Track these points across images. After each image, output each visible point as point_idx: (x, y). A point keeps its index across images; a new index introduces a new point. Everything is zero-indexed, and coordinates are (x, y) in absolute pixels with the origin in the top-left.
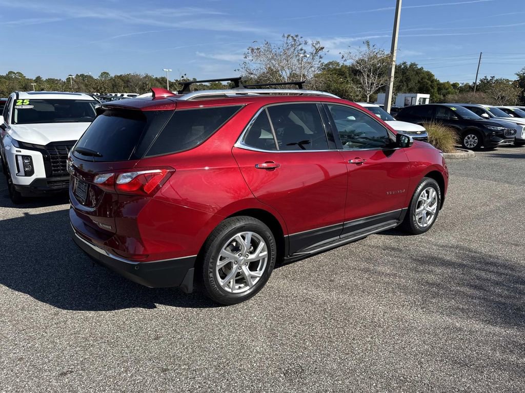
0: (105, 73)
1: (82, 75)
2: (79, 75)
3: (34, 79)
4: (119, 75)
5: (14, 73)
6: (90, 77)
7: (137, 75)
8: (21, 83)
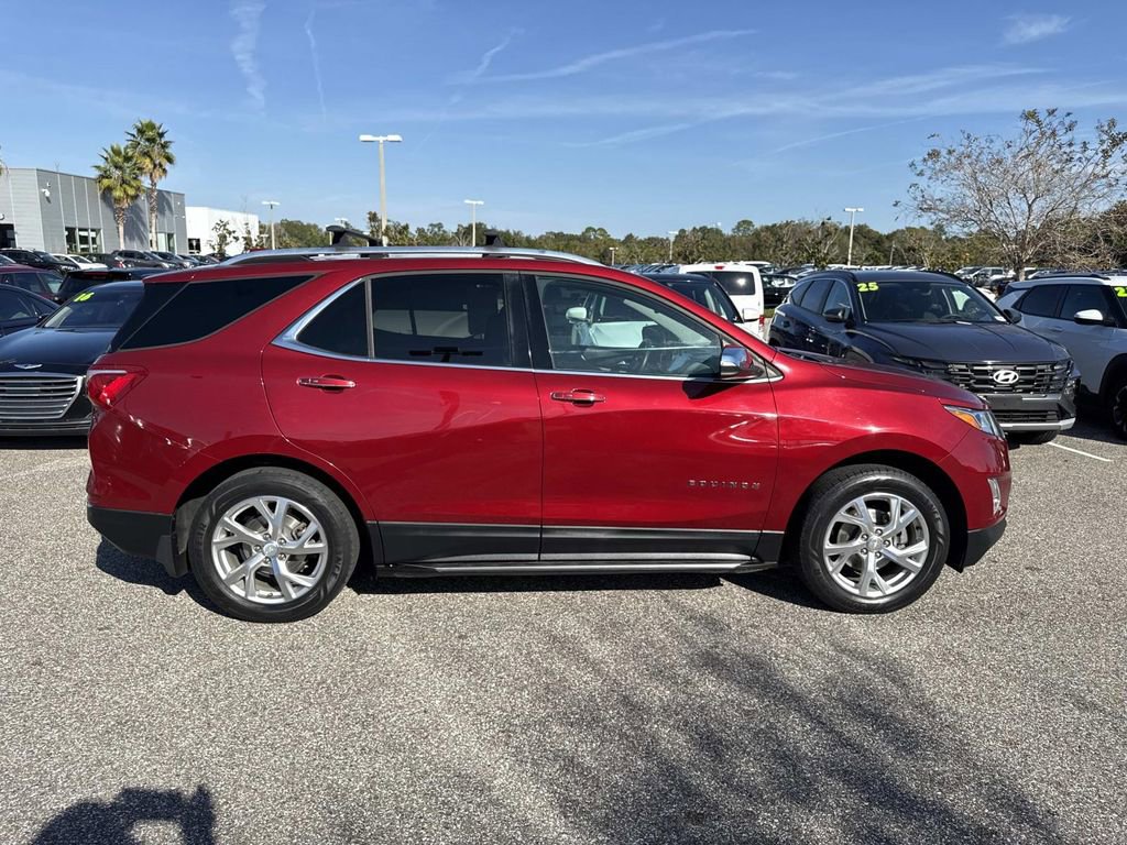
0: (744, 222)
1: (703, 229)
2: (698, 228)
3: (622, 239)
4: (770, 225)
5: (594, 230)
6: (718, 232)
7: (806, 223)
8: (599, 247)
